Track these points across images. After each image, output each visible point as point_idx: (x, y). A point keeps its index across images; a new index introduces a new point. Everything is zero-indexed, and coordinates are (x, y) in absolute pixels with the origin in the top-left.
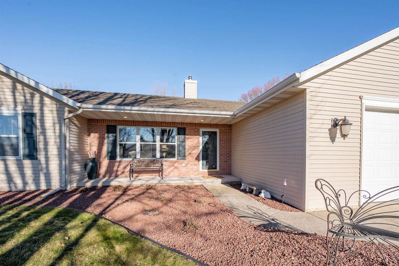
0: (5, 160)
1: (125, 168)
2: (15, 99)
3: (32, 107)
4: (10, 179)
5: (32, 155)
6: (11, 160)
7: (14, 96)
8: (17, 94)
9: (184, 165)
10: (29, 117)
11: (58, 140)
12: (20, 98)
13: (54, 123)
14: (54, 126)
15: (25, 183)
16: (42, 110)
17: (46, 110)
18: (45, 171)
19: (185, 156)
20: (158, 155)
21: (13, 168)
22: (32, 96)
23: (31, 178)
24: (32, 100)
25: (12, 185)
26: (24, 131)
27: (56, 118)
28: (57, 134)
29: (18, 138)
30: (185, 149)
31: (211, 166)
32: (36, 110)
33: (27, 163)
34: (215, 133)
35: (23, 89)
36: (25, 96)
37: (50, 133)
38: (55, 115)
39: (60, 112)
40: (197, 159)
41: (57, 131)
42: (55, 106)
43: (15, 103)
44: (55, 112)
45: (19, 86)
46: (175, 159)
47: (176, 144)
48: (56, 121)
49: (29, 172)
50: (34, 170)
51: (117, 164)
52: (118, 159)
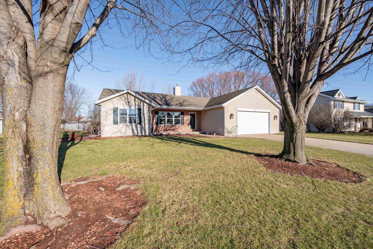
0: (132, 125)
1: (162, 128)
2: (135, 104)
3: (140, 106)
4: (133, 132)
5: (140, 123)
6: (134, 124)
7: (135, 102)
8: (136, 102)
9: (183, 127)
10: (139, 110)
11: (148, 118)
12: (137, 103)
13: (147, 112)
14: (147, 113)
15: (138, 133)
16: (143, 107)
17: (145, 107)
18: (144, 129)
19: (184, 124)
20: (174, 123)
21: (134, 128)
22: (141, 102)
23: (140, 131)
24: (140, 104)
25: (134, 134)
26: (138, 115)
27: (148, 110)
28: (148, 116)
29: (136, 117)
30: (184, 121)
31: (193, 127)
32: (142, 107)
33: (139, 126)
34: (194, 114)
35: (138, 100)
36: (138, 103)
37: (146, 115)
38: (148, 109)
39: (149, 108)
40: (188, 125)
41: (148, 115)
42: (147, 106)
43: (135, 105)
44: (147, 108)
45: (136, 99)
46: (180, 125)
47: (180, 119)
48: (148, 111)
49: (139, 129)
50: (140, 129)
51: (159, 127)
52: (159, 125)
